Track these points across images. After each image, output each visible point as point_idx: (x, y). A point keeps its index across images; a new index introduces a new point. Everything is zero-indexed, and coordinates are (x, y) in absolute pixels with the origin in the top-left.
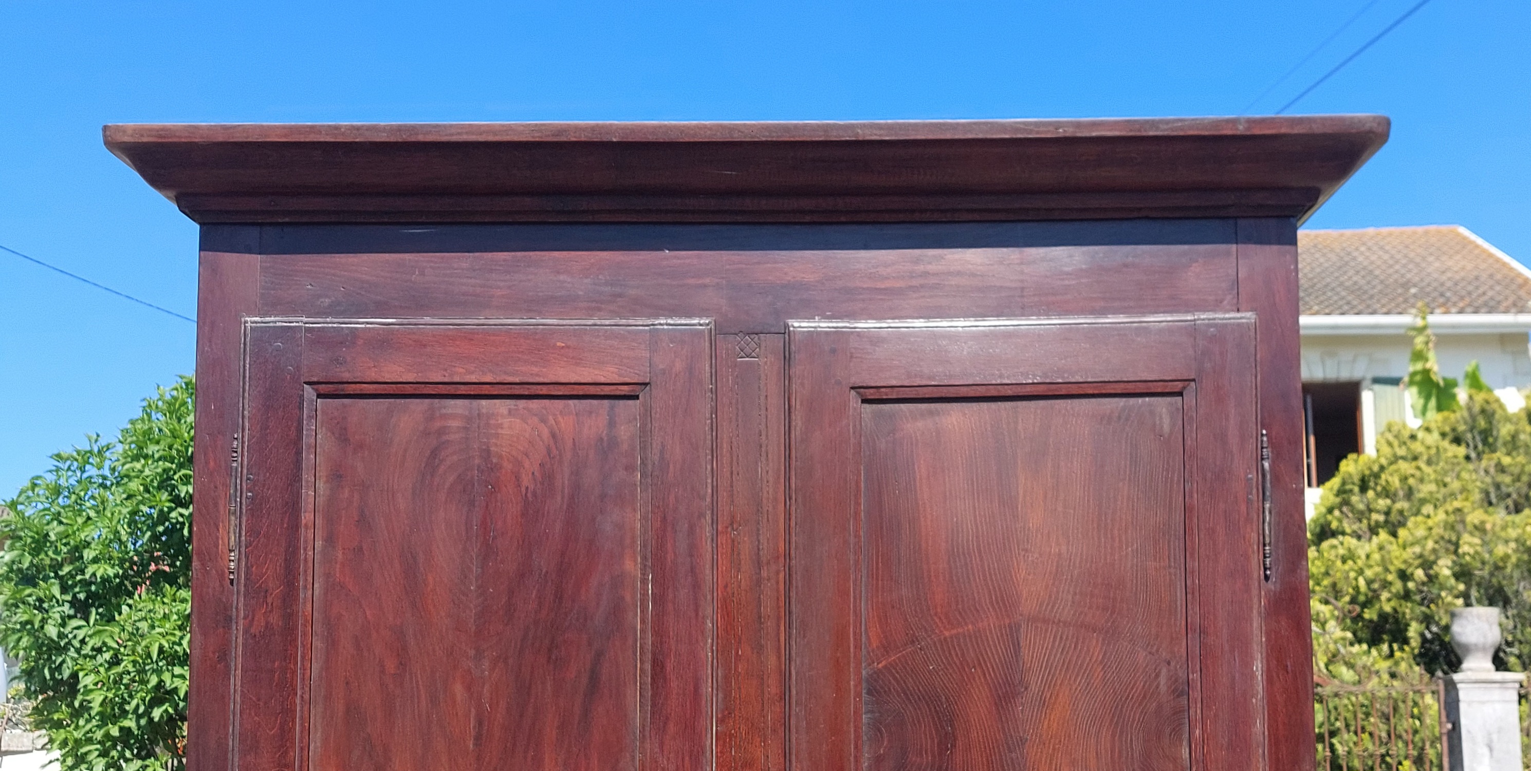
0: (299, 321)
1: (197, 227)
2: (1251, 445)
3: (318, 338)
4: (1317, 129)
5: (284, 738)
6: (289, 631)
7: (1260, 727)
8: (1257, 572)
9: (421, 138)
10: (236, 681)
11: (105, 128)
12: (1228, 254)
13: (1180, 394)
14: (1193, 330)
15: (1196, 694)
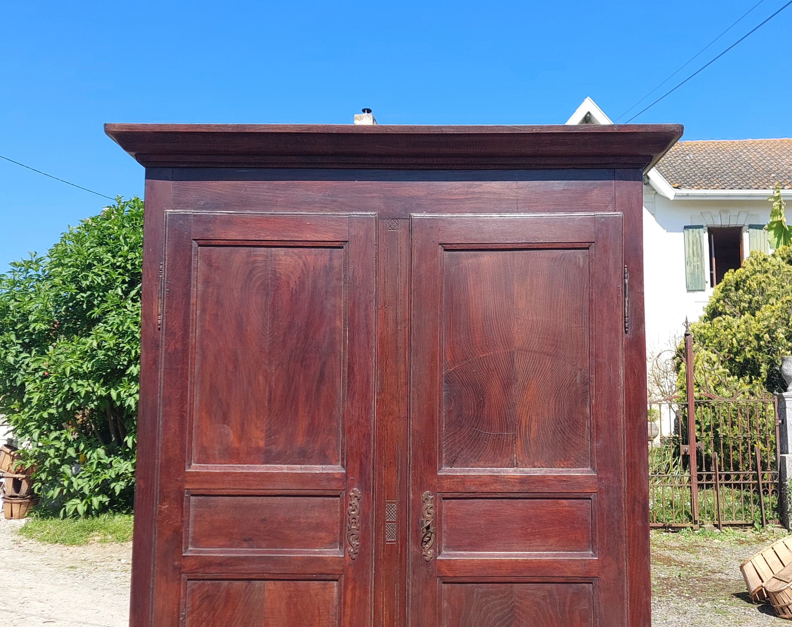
0: (190, 212)
1: (144, 169)
2: (619, 273)
3: (199, 219)
4: (650, 130)
5: (183, 399)
6: (185, 351)
7: (621, 400)
8: (621, 329)
9: (247, 131)
10: (161, 374)
11: (105, 125)
12: (611, 185)
13: (588, 248)
14: (594, 220)
15: (593, 384)
